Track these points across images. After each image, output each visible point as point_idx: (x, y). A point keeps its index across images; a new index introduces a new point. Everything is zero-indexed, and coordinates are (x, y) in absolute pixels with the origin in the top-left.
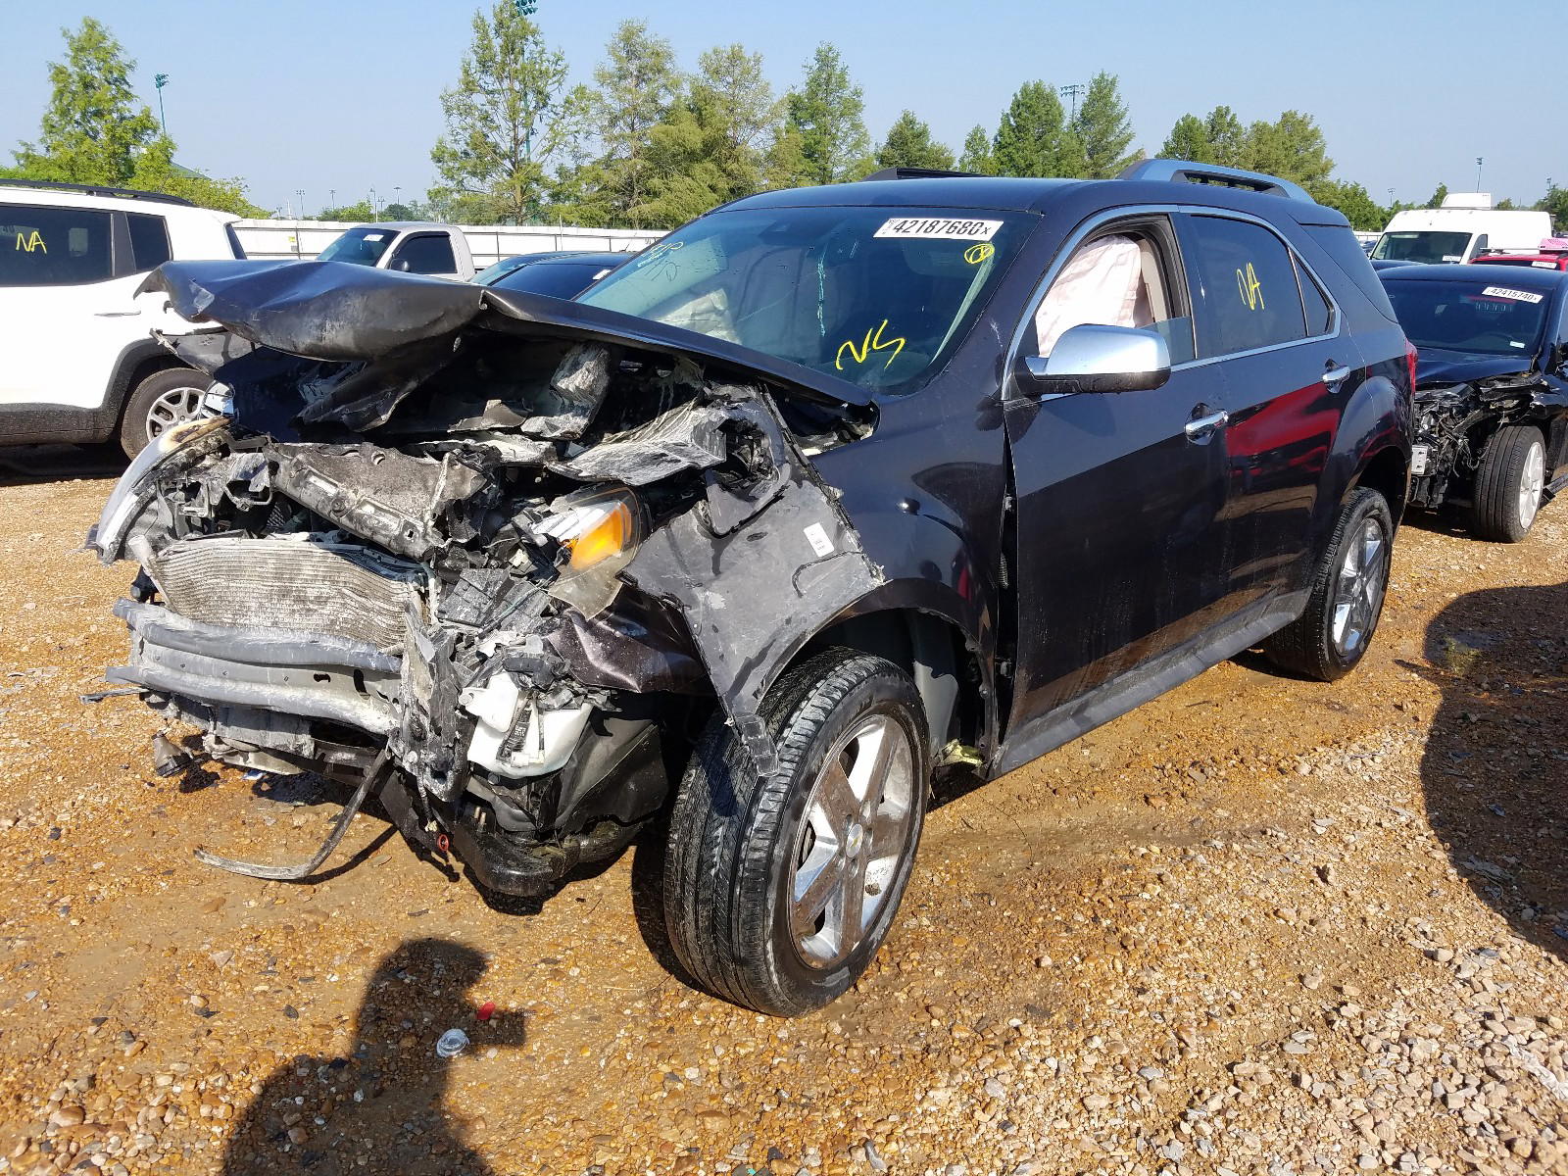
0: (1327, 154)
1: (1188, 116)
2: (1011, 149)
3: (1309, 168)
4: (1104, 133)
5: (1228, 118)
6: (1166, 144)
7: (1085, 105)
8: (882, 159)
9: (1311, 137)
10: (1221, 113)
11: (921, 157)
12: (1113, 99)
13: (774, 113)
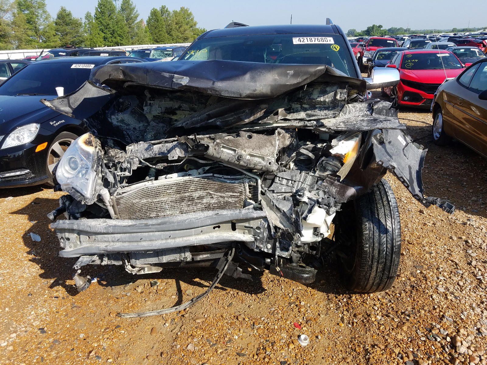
0: (195, 20)
1: (154, 8)
2: (100, 19)
3: (191, 24)
4: (130, 14)
5: (166, 9)
6: (149, 17)
7: (122, 4)
8: (56, 23)
9: (189, 15)
10: (163, 7)
11: (71, 22)
12: (131, 3)
13: (12, 7)
